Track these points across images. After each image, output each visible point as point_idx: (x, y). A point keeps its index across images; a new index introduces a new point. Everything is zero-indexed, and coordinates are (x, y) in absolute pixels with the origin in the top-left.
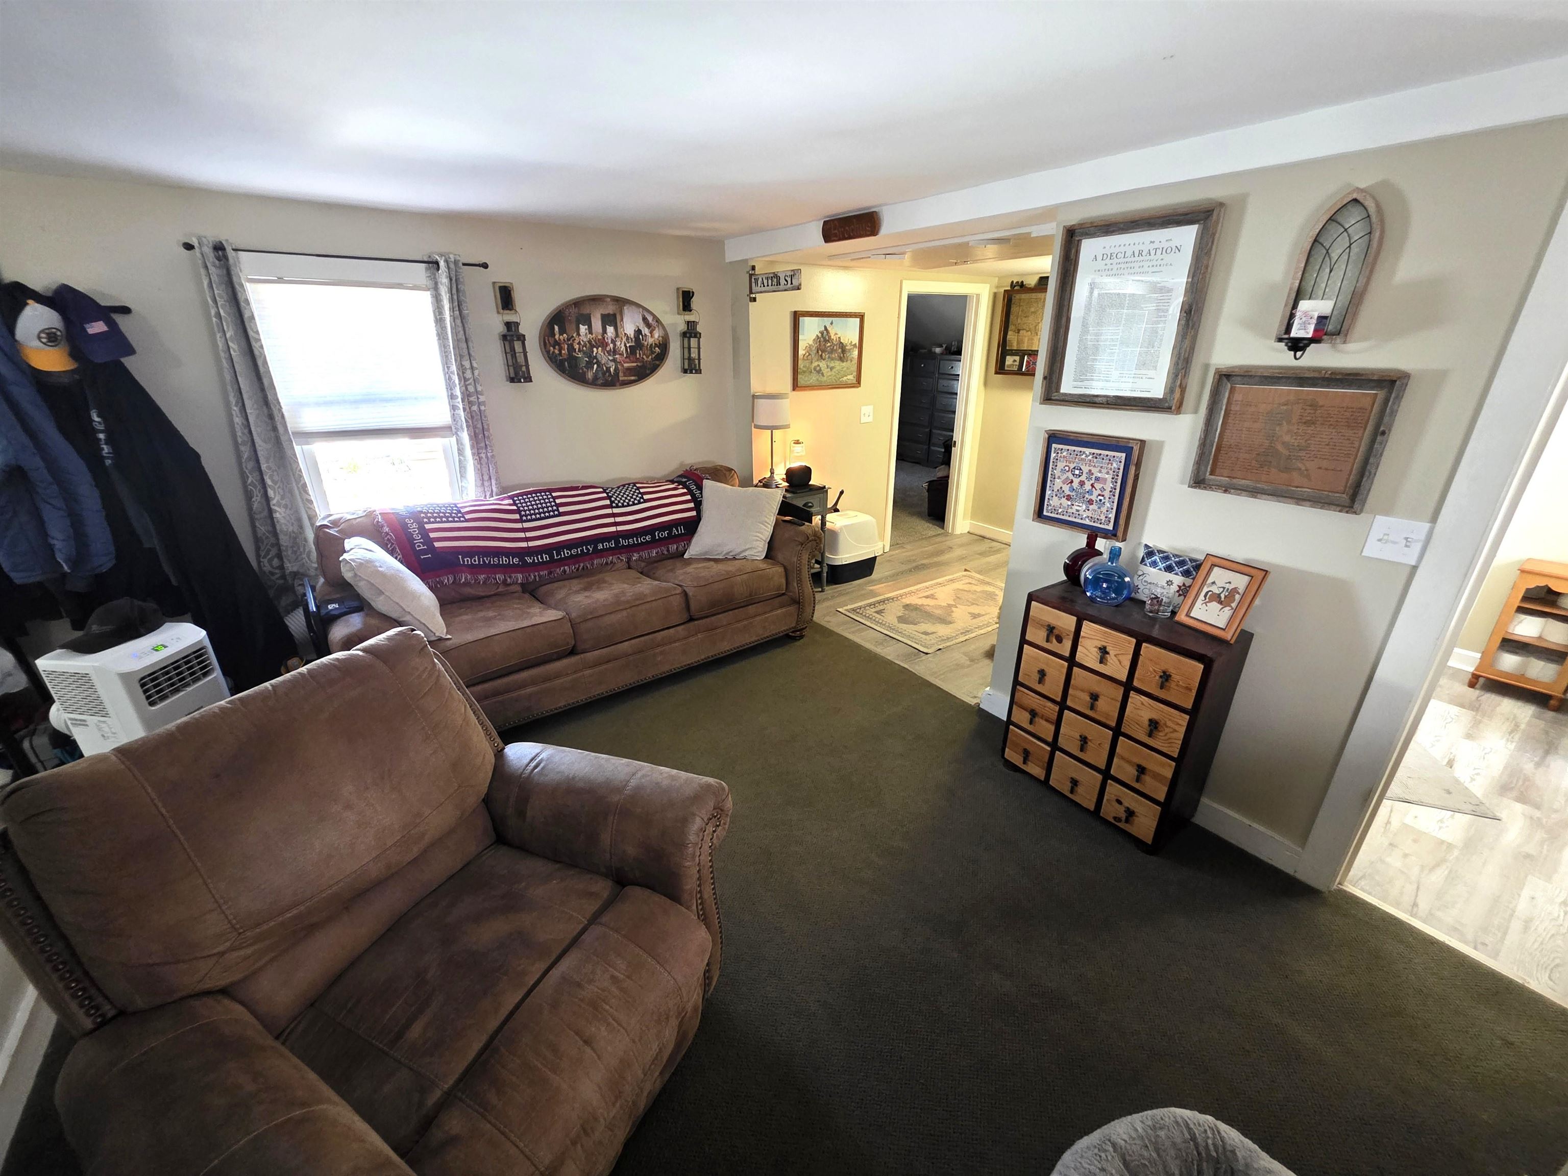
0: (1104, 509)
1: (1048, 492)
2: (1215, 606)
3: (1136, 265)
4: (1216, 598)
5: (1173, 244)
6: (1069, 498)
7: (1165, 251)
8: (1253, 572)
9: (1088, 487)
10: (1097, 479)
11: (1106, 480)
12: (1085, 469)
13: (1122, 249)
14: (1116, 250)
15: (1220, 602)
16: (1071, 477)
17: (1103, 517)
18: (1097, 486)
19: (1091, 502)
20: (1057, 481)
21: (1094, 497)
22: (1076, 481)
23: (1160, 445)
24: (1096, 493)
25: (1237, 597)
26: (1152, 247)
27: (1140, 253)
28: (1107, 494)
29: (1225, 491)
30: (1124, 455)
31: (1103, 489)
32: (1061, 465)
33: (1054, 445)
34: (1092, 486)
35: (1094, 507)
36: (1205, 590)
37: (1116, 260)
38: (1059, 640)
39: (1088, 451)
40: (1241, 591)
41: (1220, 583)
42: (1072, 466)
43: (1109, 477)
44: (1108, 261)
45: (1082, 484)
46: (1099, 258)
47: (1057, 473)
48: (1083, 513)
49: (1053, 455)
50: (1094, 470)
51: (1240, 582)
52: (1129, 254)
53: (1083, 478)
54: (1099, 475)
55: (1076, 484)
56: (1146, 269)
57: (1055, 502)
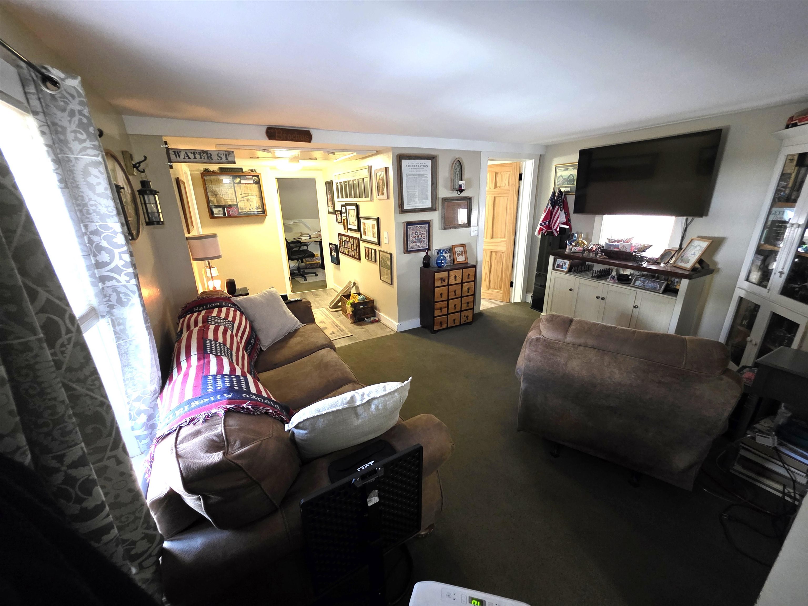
0: (425, 243)
1: (408, 242)
2: (461, 256)
3: (418, 169)
4: (460, 255)
5: (426, 165)
6: (415, 242)
7: (424, 166)
8: (463, 246)
9: (420, 237)
10: (422, 234)
11: (424, 233)
12: (418, 232)
13: (414, 164)
14: (412, 164)
15: (461, 255)
16: (415, 235)
17: (425, 245)
18: (423, 236)
19: (421, 242)
20: (411, 238)
21: (422, 240)
22: (417, 236)
23: (433, 220)
24: (422, 238)
25: (463, 252)
26: (421, 165)
27: (418, 166)
28: (425, 238)
29: (450, 229)
30: (428, 225)
31: (424, 237)
32: (411, 232)
33: (408, 226)
34: (421, 236)
35: (422, 243)
36: (456, 254)
37: (412, 168)
38: (444, 281)
39: (418, 226)
40: (463, 250)
41: (459, 251)
42: (415, 232)
43: (425, 232)
44: (410, 167)
45: (418, 236)
46: (408, 166)
47: (410, 235)
48: (420, 246)
49: (408, 230)
50: (421, 231)
51: (462, 249)
52: (415, 166)
53: (418, 235)
54: (423, 232)
55: (416, 237)
56: (420, 171)
57: (411, 245)
